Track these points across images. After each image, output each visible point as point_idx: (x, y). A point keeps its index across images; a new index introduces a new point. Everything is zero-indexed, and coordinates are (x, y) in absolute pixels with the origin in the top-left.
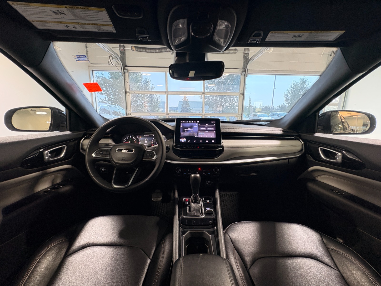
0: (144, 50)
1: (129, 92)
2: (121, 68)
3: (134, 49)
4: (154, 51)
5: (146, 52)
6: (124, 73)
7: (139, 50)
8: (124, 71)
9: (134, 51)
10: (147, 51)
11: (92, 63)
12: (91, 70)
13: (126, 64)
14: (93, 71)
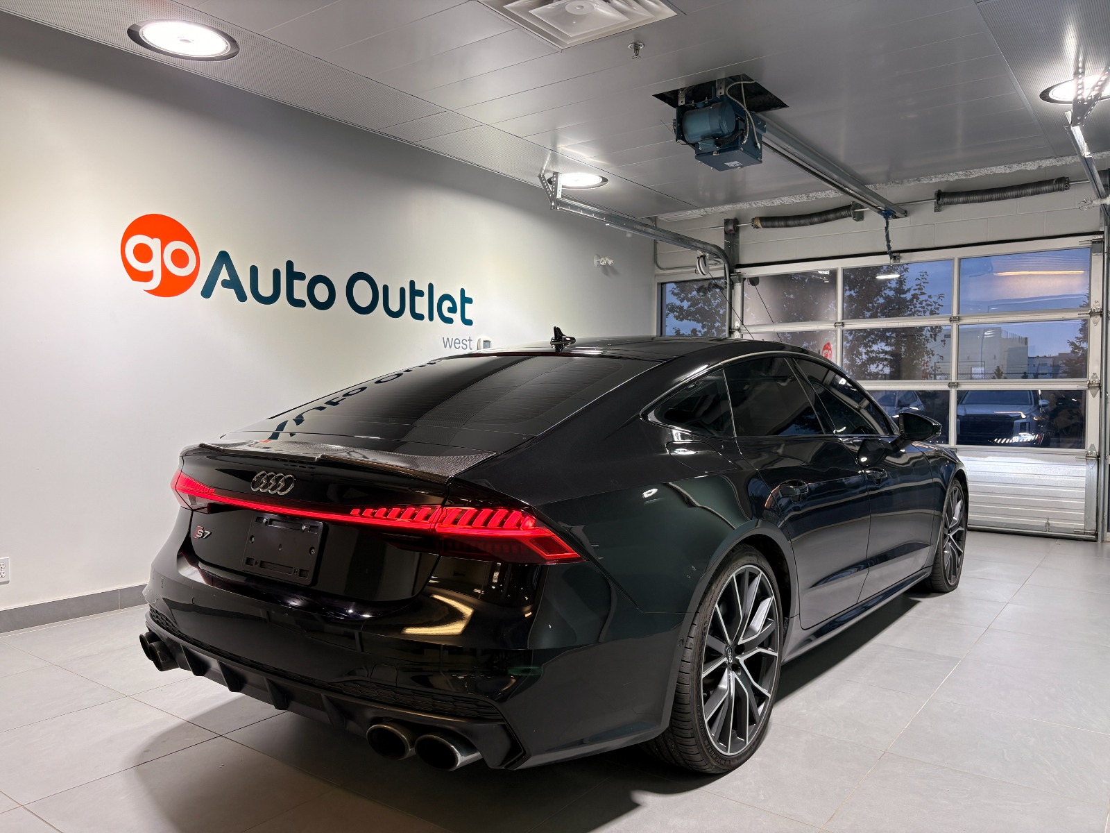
0: (782, 223)
1: (739, 330)
2: (723, 271)
3: (759, 225)
4: (807, 221)
5: (787, 226)
6: (730, 285)
7: (769, 224)
8: (730, 280)
9: (757, 227)
10: (790, 223)
11: (663, 267)
12: (658, 283)
13: (738, 261)
14: (662, 285)
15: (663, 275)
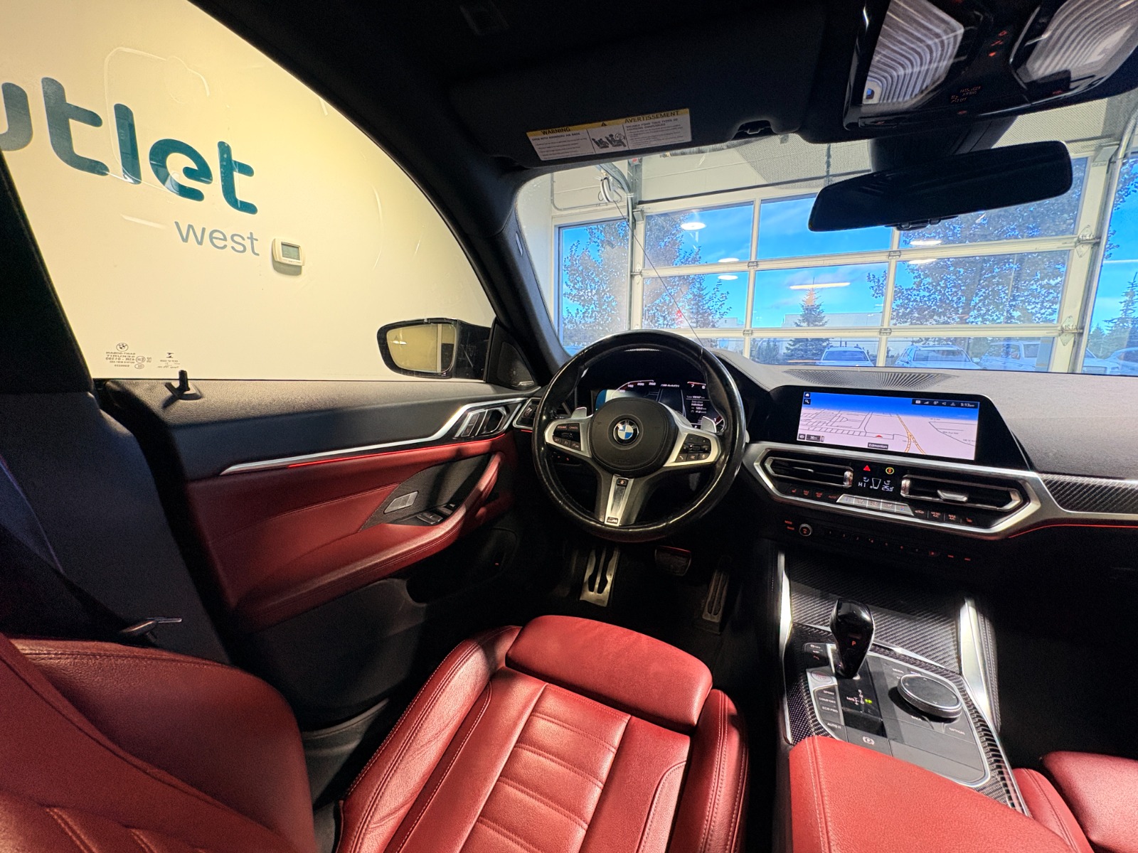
0: (695, 150)
1: (641, 273)
2: (626, 209)
3: (667, 154)
5: (700, 152)
6: (633, 223)
7: (679, 151)
8: (633, 216)
11: (559, 208)
12: (555, 226)
13: (641, 197)
14: (559, 228)
15: (562, 216)
